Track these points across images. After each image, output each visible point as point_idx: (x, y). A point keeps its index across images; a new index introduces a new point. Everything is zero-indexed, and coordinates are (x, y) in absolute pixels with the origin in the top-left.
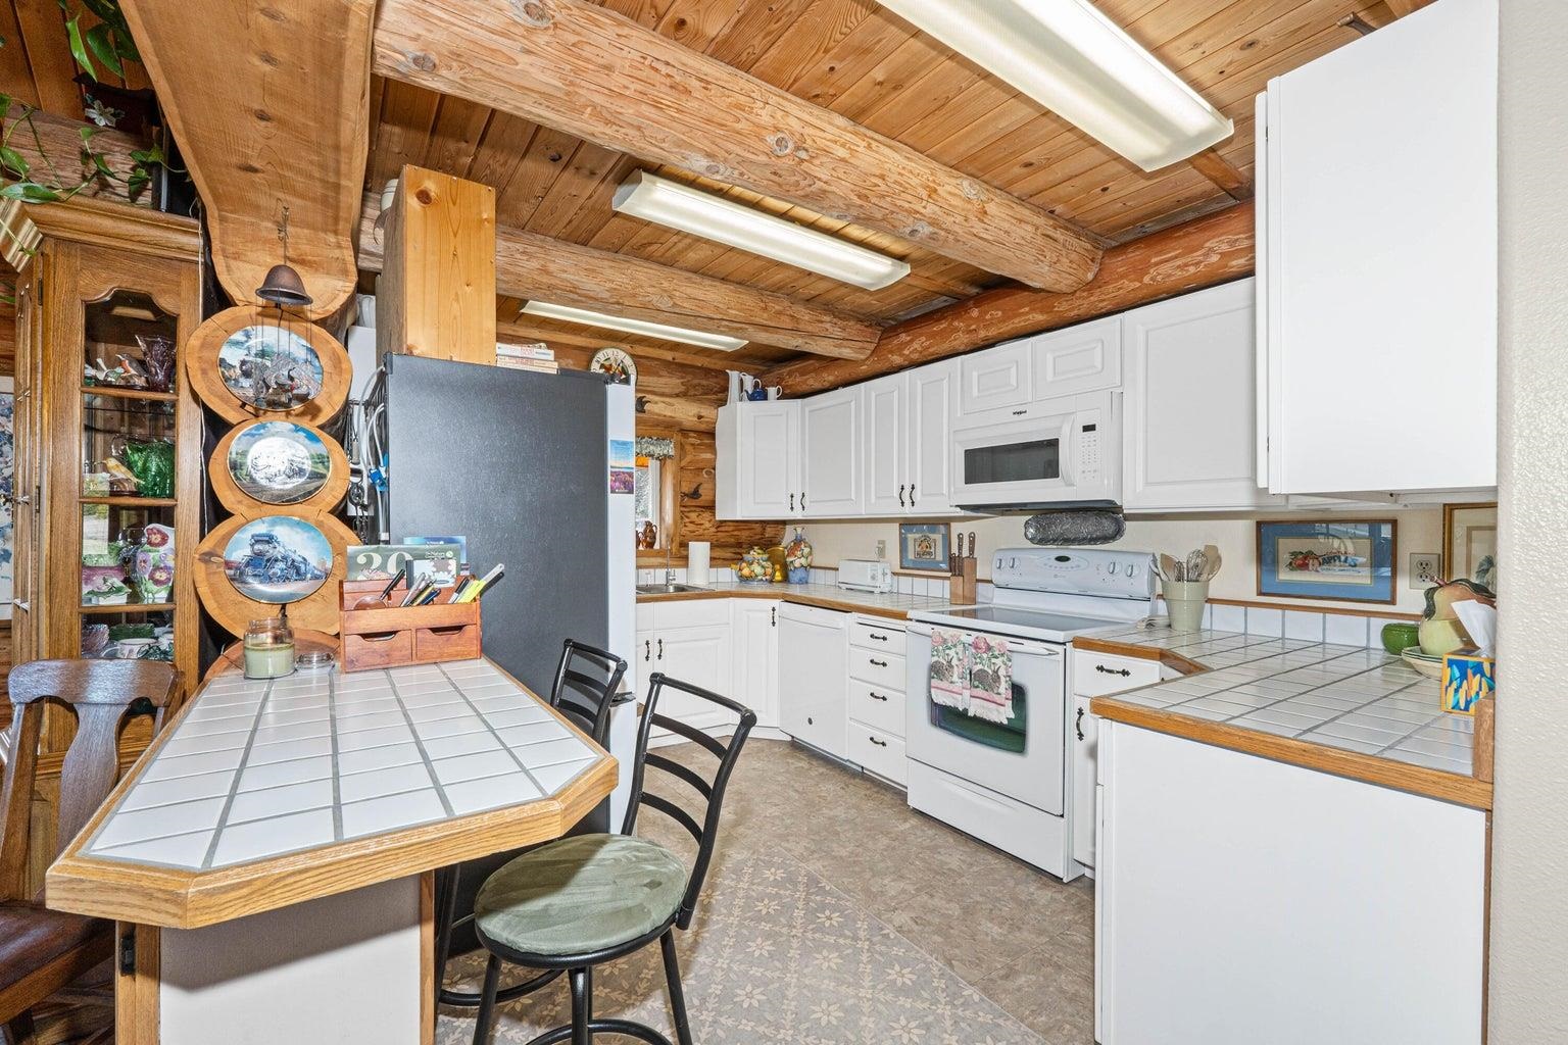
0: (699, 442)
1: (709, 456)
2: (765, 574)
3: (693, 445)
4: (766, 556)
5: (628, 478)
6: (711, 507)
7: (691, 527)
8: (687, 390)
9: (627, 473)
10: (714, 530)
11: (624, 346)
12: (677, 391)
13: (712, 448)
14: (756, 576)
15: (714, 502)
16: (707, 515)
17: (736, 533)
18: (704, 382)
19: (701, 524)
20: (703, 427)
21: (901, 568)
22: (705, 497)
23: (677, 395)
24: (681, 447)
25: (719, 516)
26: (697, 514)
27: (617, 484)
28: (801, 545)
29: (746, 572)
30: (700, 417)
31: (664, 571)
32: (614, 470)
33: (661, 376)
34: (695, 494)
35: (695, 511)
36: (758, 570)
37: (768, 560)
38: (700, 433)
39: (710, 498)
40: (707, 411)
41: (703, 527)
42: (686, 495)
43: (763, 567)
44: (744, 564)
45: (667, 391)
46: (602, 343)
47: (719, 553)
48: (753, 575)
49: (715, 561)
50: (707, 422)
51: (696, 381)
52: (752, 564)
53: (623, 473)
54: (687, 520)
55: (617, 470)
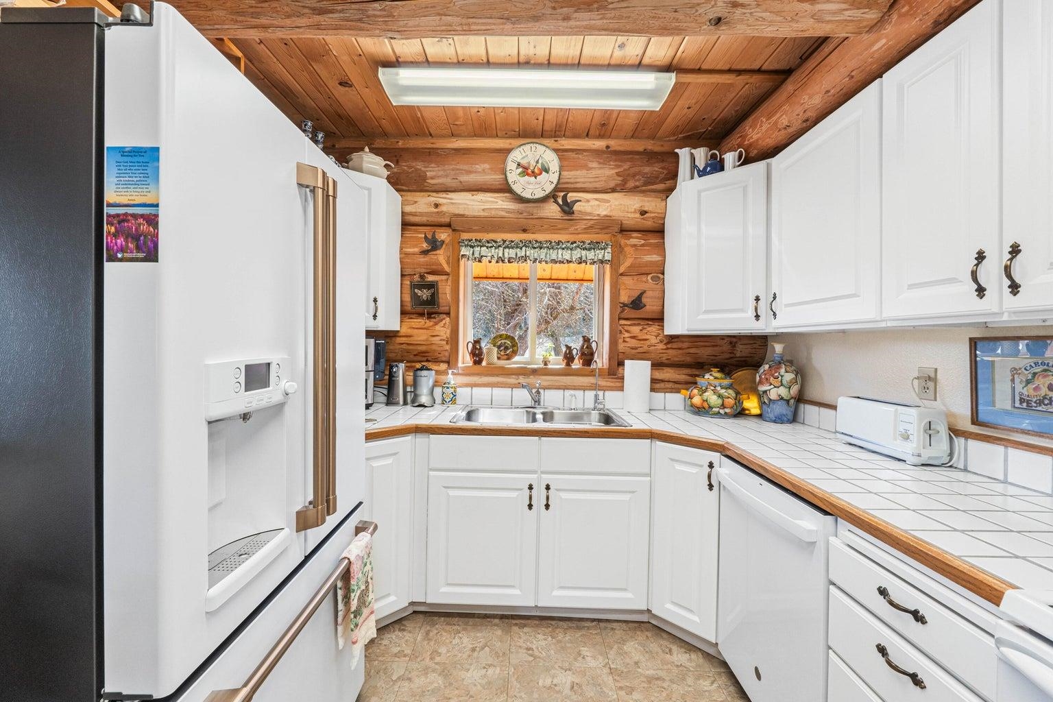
0: (643, 242)
1: (655, 258)
2: (723, 406)
3: (635, 246)
4: (727, 382)
5: (144, 227)
6: (659, 319)
7: (633, 343)
8: (625, 182)
9: (142, 216)
10: (661, 346)
11: (546, 141)
12: (612, 184)
13: (661, 248)
14: (710, 407)
15: (662, 312)
16: (654, 328)
17: (692, 351)
18: (647, 169)
19: (646, 340)
20: (649, 224)
21: (973, 423)
22: (650, 306)
23: (613, 190)
24: (618, 250)
25: (669, 330)
26: (640, 328)
27: (120, 241)
28: (779, 368)
29: (697, 400)
30: (643, 213)
31: (593, 393)
32: (113, 211)
33: (591, 168)
34: (637, 303)
35: (639, 324)
36: (713, 399)
37: (730, 387)
38: (645, 231)
39: (656, 308)
40: (650, 203)
41: (648, 343)
42: (625, 305)
43: (720, 396)
44: (695, 391)
45: (597, 185)
46: (515, 142)
47: (668, 374)
48: (706, 405)
49: (656, 385)
50: (653, 218)
51: (636, 169)
52: (705, 391)
53: (135, 216)
54: (627, 335)
55: (121, 211)
